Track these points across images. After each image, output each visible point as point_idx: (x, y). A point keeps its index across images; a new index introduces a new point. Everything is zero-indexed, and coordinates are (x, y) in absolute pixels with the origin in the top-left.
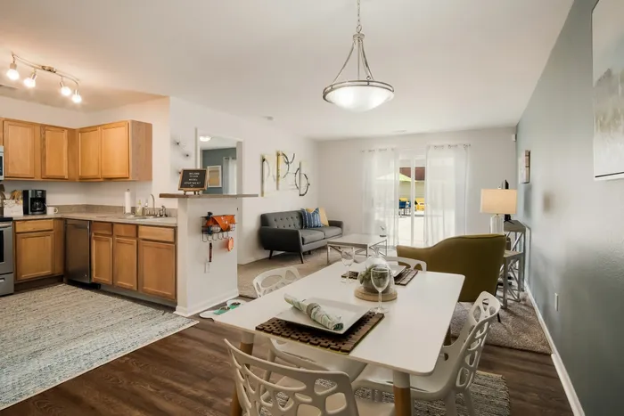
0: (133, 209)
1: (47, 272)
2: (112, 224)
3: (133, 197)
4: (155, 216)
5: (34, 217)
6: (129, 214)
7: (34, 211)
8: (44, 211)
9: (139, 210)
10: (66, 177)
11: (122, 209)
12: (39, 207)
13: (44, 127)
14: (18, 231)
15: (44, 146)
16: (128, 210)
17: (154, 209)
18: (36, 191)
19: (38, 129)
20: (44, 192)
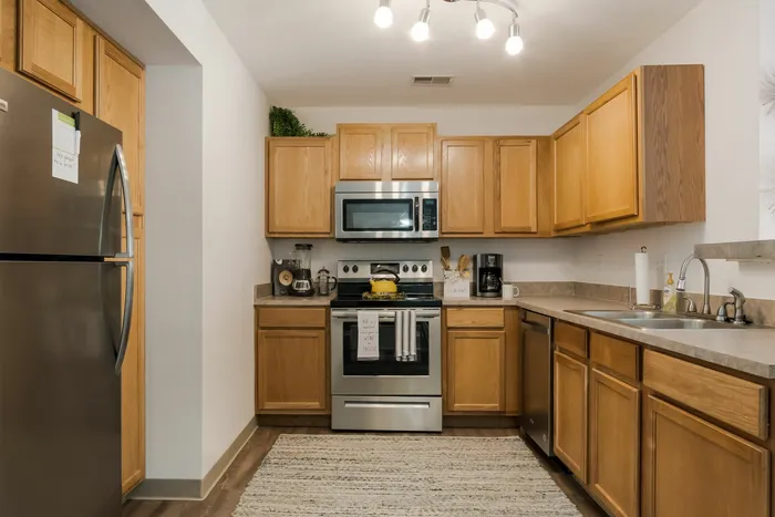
0: (657, 296)
1: (494, 406)
2: (588, 331)
3: (657, 265)
4: (710, 321)
5: (484, 302)
6: (643, 308)
7: (483, 290)
8: (498, 292)
9: (669, 299)
10: (534, 230)
11: (629, 293)
12: (492, 284)
13: (499, 142)
14: (450, 325)
15: (499, 176)
16: (643, 297)
17: (708, 297)
18: (487, 256)
19: (489, 147)
20: (498, 258)
